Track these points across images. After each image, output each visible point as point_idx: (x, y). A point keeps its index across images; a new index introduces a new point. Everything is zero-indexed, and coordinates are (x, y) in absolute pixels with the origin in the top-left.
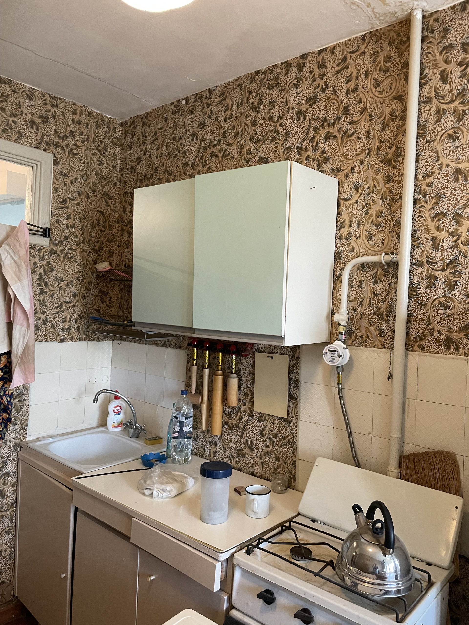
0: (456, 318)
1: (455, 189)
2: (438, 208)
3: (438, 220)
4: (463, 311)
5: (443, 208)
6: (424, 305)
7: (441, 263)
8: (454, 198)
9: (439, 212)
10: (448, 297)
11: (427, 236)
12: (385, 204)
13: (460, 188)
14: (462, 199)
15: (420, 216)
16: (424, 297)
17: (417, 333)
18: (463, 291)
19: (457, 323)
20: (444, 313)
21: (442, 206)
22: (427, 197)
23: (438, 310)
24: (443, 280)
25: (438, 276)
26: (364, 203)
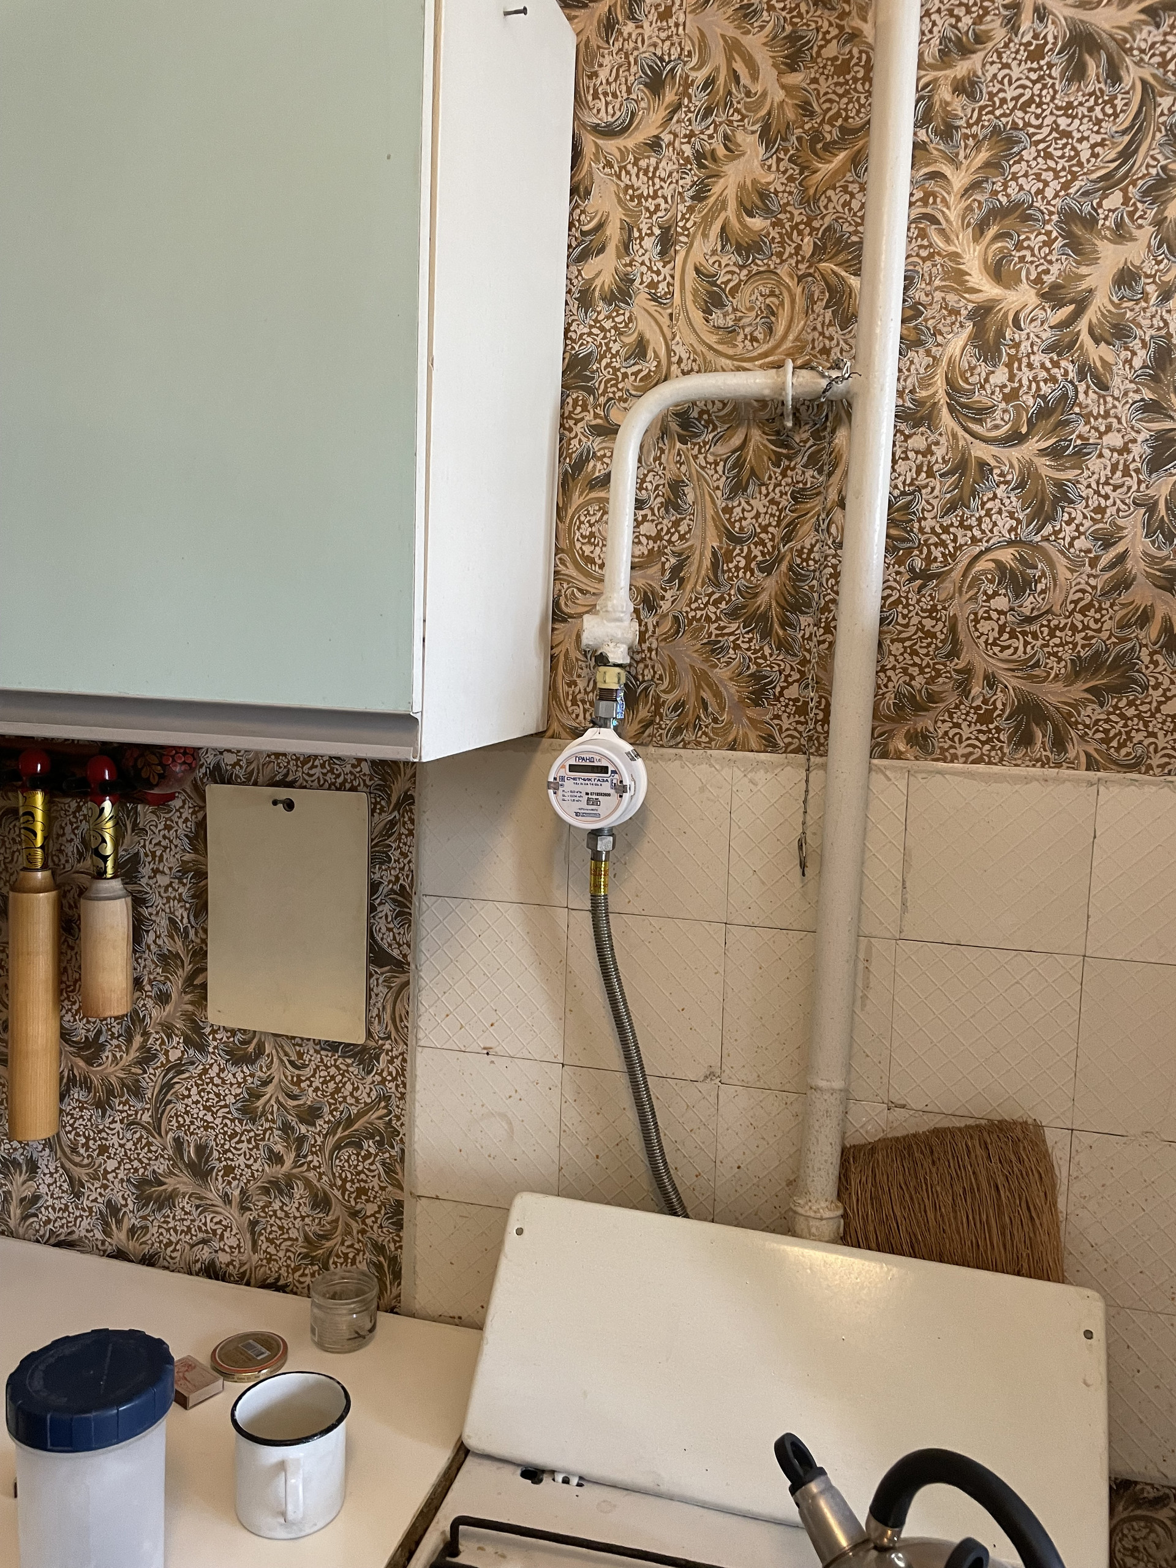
0: (1057, 627)
1: (1067, 109)
2: (998, 187)
3: (998, 237)
4: (1088, 598)
5: (1021, 188)
6: (937, 576)
7: (1005, 411)
8: (1065, 146)
9: (1004, 200)
10: (1030, 544)
11: (951, 299)
12: (779, 160)
13: (1091, 109)
14: (1095, 156)
15: (925, 216)
16: (936, 545)
17: (905, 689)
18: (1087, 523)
19: (1061, 645)
20: (1012, 609)
21: (1015, 178)
22: (957, 136)
23: (989, 598)
24: (1013, 477)
25: (993, 463)
26: (688, 150)
